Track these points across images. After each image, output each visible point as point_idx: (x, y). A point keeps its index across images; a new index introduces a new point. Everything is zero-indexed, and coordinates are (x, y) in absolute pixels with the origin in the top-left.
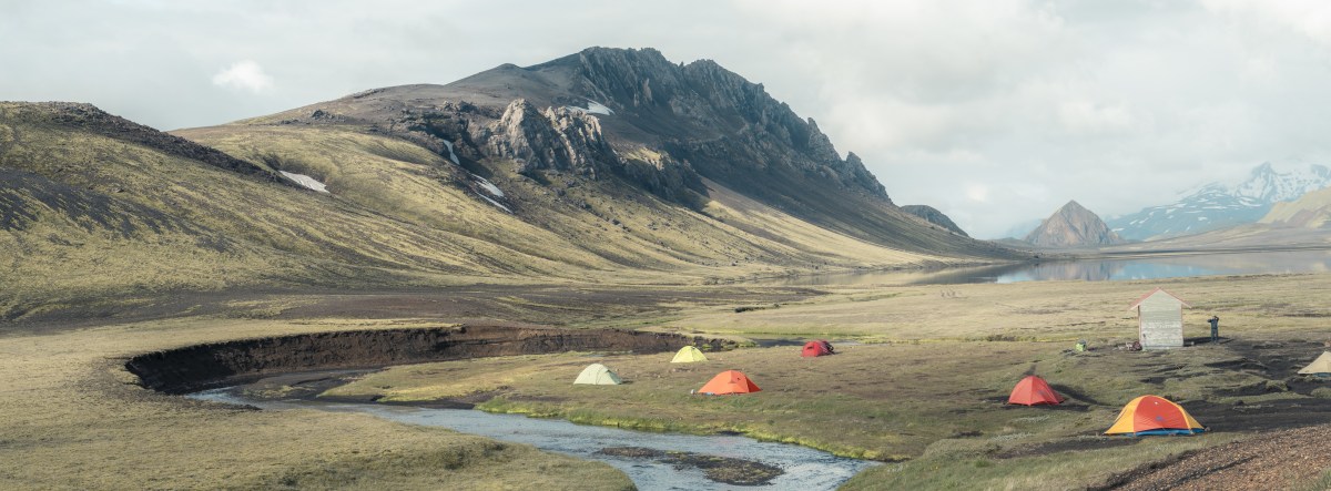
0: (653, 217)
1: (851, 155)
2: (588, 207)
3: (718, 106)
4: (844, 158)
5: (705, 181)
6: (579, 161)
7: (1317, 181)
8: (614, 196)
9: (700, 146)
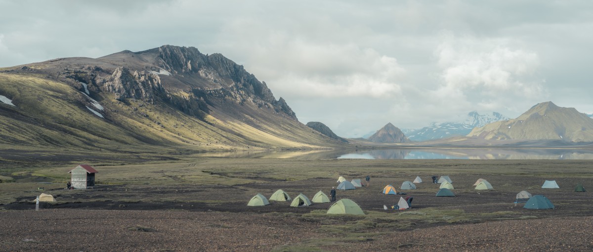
0: (177, 122)
1: (281, 98)
2: (147, 116)
3: (221, 74)
4: (277, 99)
5: (209, 107)
6: (146, 96)
7: (496, 119)
8: (161, 112)
9: (210, 91)
